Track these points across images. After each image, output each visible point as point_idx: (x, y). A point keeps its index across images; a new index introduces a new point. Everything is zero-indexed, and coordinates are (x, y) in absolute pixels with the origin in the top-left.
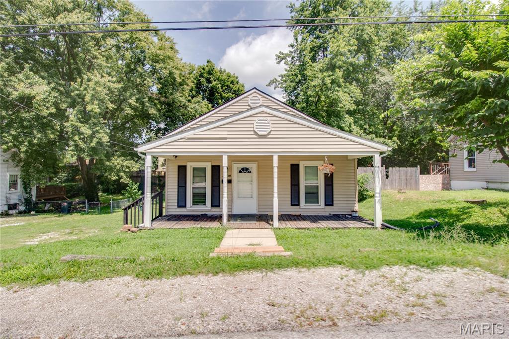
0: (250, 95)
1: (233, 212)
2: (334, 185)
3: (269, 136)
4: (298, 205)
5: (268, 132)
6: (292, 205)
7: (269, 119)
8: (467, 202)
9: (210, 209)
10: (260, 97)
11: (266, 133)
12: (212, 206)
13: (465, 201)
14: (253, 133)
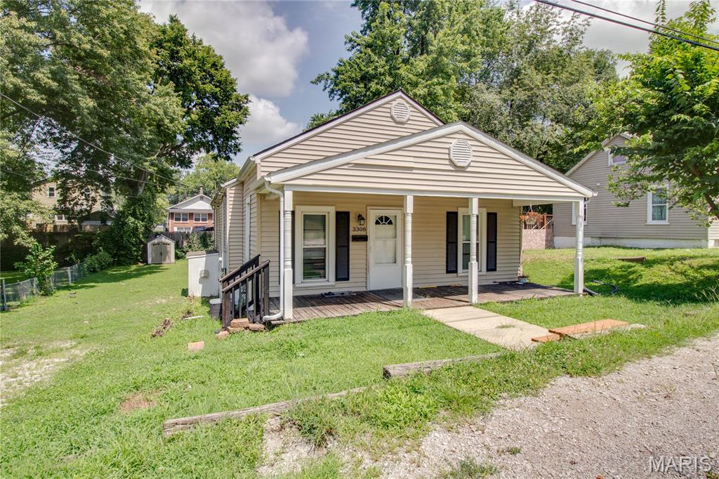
0: (394, 100)
1: (368, 287)
2: (498, 242)
3: (468, 170)
4: (456, 271)
5: (468, 162)
6: (448, 272)
7: (470, 143)
8: (623, 260)
9: (333, 284)
10: (408, 105)
11: (465, 165)
12: (337, 279)
13: (619, 260)
14: (447, 162)
